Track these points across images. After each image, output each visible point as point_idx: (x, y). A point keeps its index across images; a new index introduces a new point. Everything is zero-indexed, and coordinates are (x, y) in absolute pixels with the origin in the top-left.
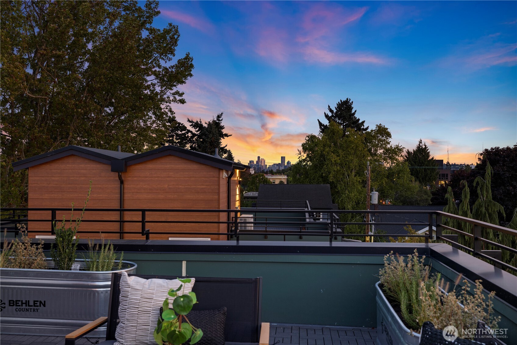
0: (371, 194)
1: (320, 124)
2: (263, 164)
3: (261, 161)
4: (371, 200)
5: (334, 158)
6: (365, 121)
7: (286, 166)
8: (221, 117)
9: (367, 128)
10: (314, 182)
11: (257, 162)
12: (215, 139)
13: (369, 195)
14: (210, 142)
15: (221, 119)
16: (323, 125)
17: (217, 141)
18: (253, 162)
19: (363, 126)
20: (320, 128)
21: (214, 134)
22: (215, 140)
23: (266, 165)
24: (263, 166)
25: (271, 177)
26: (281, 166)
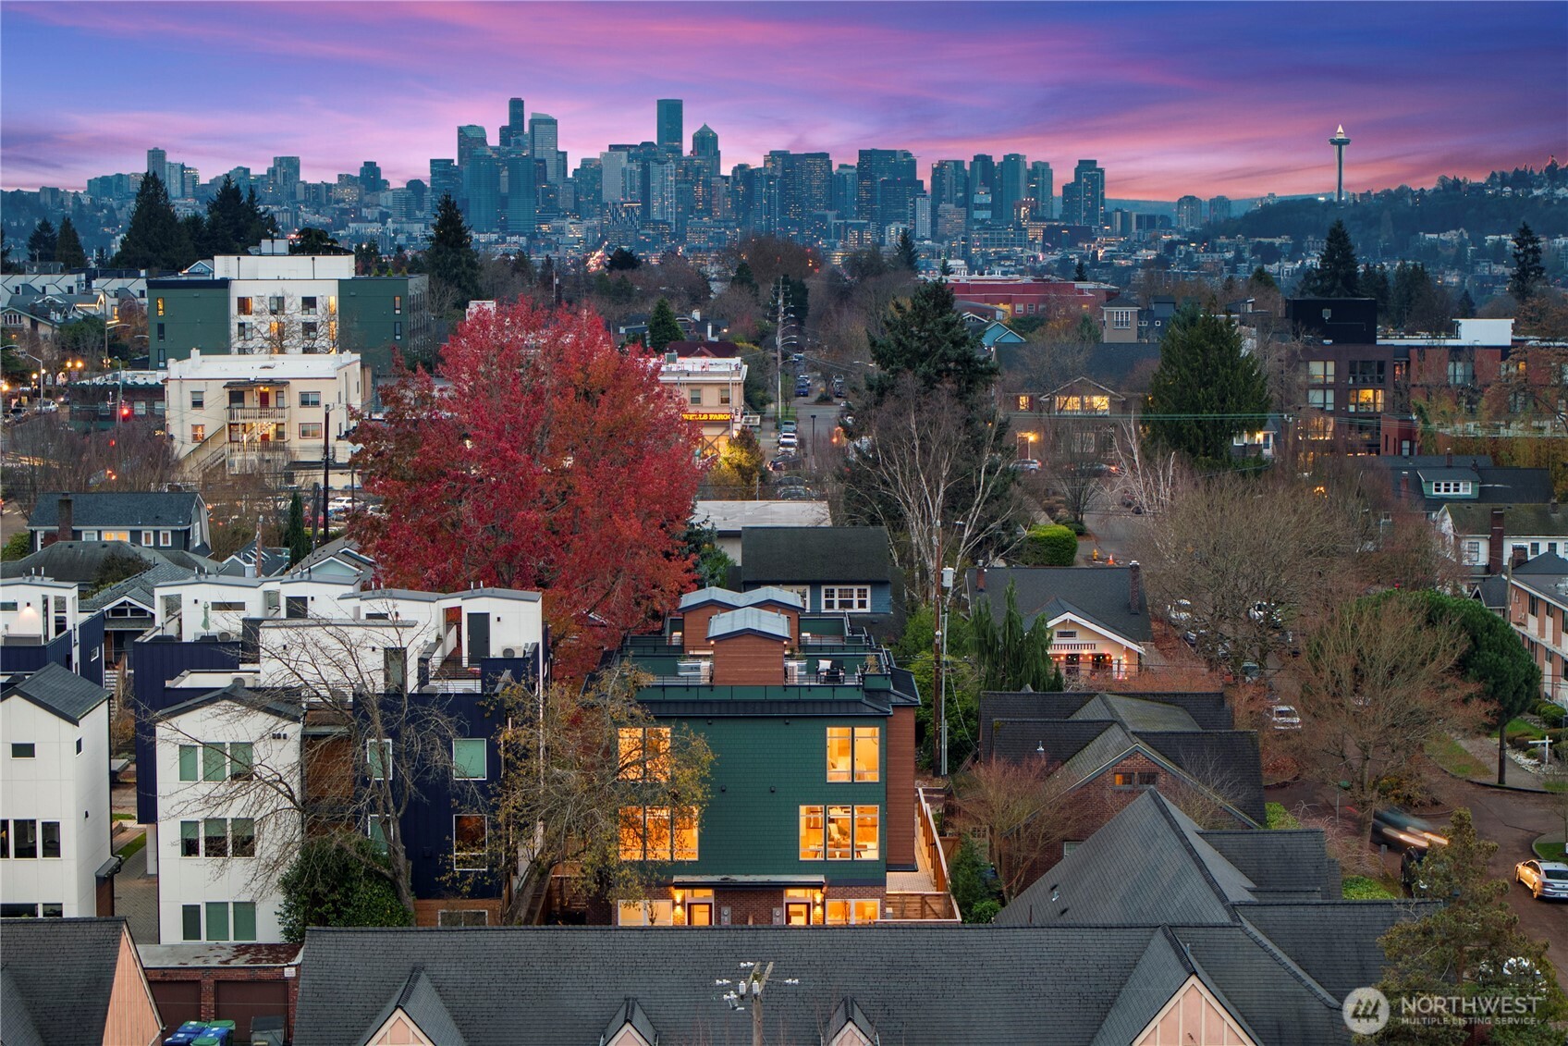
2: (542, 151)
3: (533, 129)
7: (689, 161)
11: (508, 135)
18: (479, 132)
23: (560, 156)
24: (543, 161)
25: (687, 378)
26: (656, 160)
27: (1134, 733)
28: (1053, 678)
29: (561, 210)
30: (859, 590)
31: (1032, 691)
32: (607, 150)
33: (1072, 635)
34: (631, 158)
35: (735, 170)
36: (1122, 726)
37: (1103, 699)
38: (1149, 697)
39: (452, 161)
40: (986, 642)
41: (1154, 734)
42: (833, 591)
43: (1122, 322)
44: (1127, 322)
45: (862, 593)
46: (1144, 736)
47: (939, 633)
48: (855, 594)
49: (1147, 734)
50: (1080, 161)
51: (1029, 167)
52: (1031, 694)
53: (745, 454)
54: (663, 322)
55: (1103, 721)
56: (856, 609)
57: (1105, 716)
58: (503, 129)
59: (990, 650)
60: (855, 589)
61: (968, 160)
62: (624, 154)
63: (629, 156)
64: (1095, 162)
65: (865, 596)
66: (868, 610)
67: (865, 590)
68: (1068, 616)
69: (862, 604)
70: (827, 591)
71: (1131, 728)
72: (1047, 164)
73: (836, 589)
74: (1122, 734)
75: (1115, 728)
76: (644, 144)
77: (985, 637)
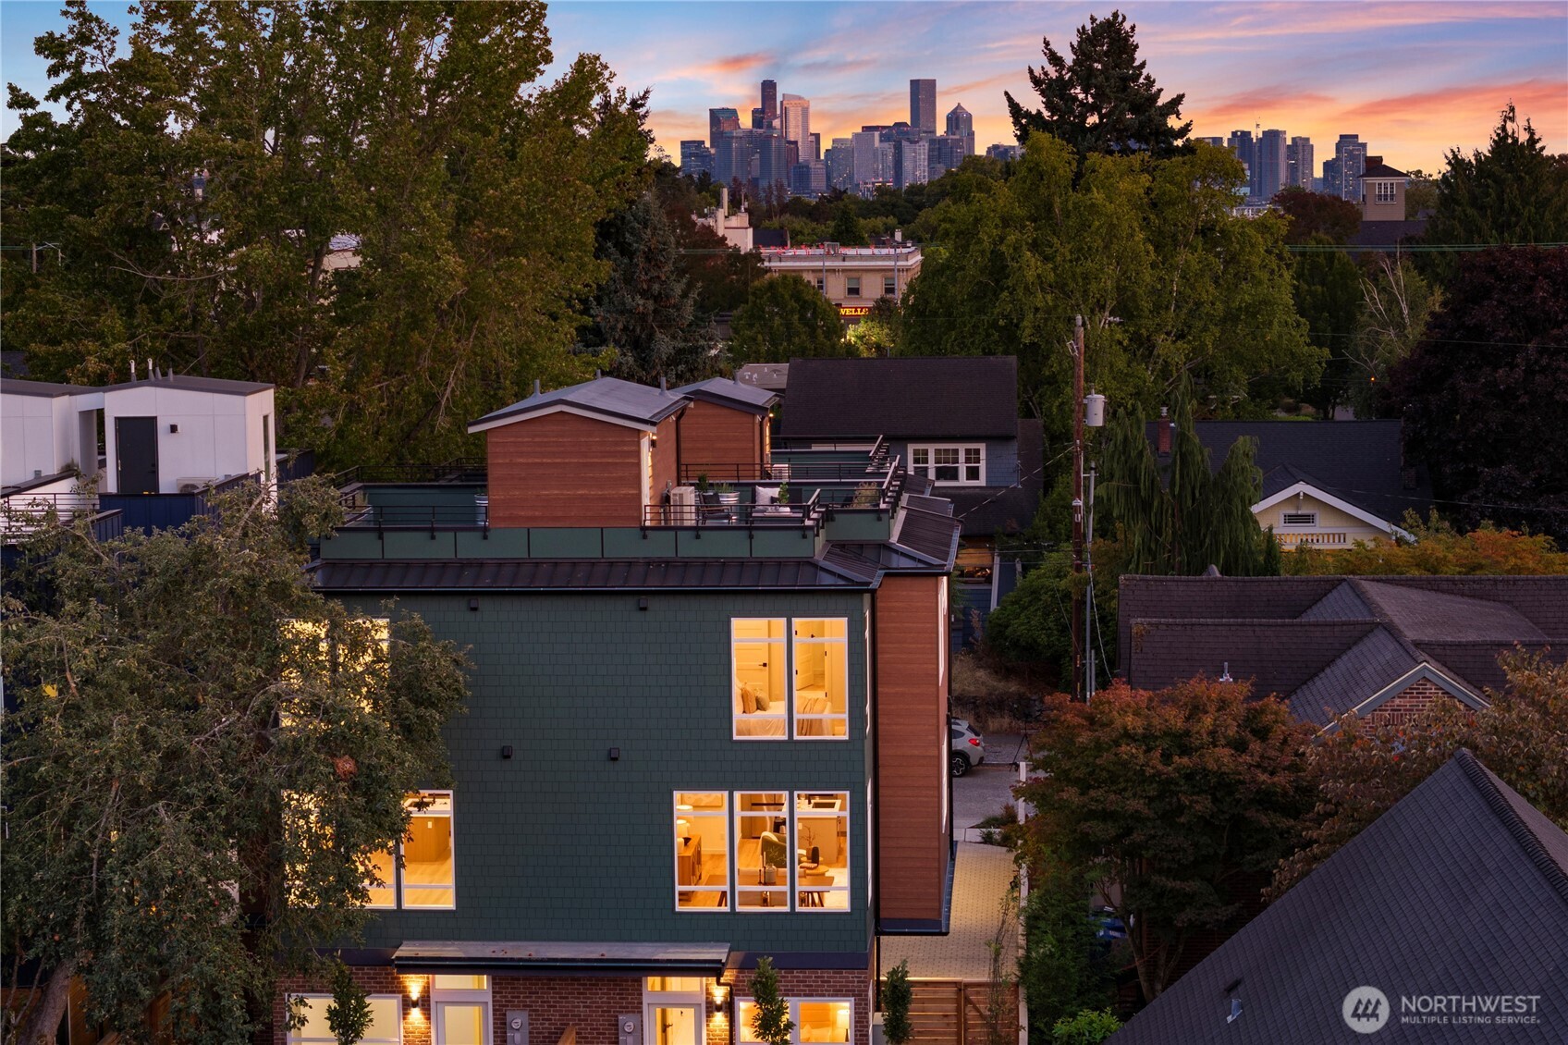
0: (1085, 401)
1: (1016, 110)
2: (794, 133)
3: (785, 111)
4: (1085, 415)
5: (1032, 266)
6: (1183, 96)
7: (942, 141)
8: (642, 105)
9: (1186, 129)
10: (973, 343)
11: (760, 118)
12: (658, 242)
13: (1080, 404)
14: (644, 253)
15: (642, 111)
16: (1028, 114)
17: (664, 250)
18: (732, 114)
19: (1178, 115)
20: (1016, 122)
21: (655, 228)
22: (661, 246)
23: (813, 138)
24: (795, 143)
25: (842, 264)
26: (908, 140)
27: (1417, 644)
28: (1261, 558)
29: (813, 191)
30: (968, 451)
31: (1218, 575)
32: (860, 130)
33: (1307, 519)
34: (884, 138)
35: (989, 150)
36: (1391, 630)
37: (1354, 588)
38: (1444, 586)
39: (703, 142)
40: (1138, 490)
41: (1459, 645)
42: (926, 452)
43: (1386, 196)
44: (1392, 196)
45: (972, 456)
46: (1438, 651)
47: (1079, 503)
48: (962, 457)
49: (1444, 645)
50: (1341, 136)
51: (1289, 142)
52: (1216, 580)
53: (886, 331)
54: (847, 231)
55: (1355, 624)
56: (963, 481)
57: (1361, 616)
58: (755, 112)
59: (1146, 506)
60: (962, 448)
61: (1226, 136)
62: (877, 134)
63: (881, 136)
64: (1356, 136)
65: (978, 461)
66: (982, 482)
67: (977, 451)
68: (1301, 488)
69: (973, 473)
70: (916, 452)
71: (1410, 635)
72: (1308, 139)
73: (932, 449)
74: (1392, 646)
75: (1380, 637)
76: (897, 124)
77: (1137, 482)
